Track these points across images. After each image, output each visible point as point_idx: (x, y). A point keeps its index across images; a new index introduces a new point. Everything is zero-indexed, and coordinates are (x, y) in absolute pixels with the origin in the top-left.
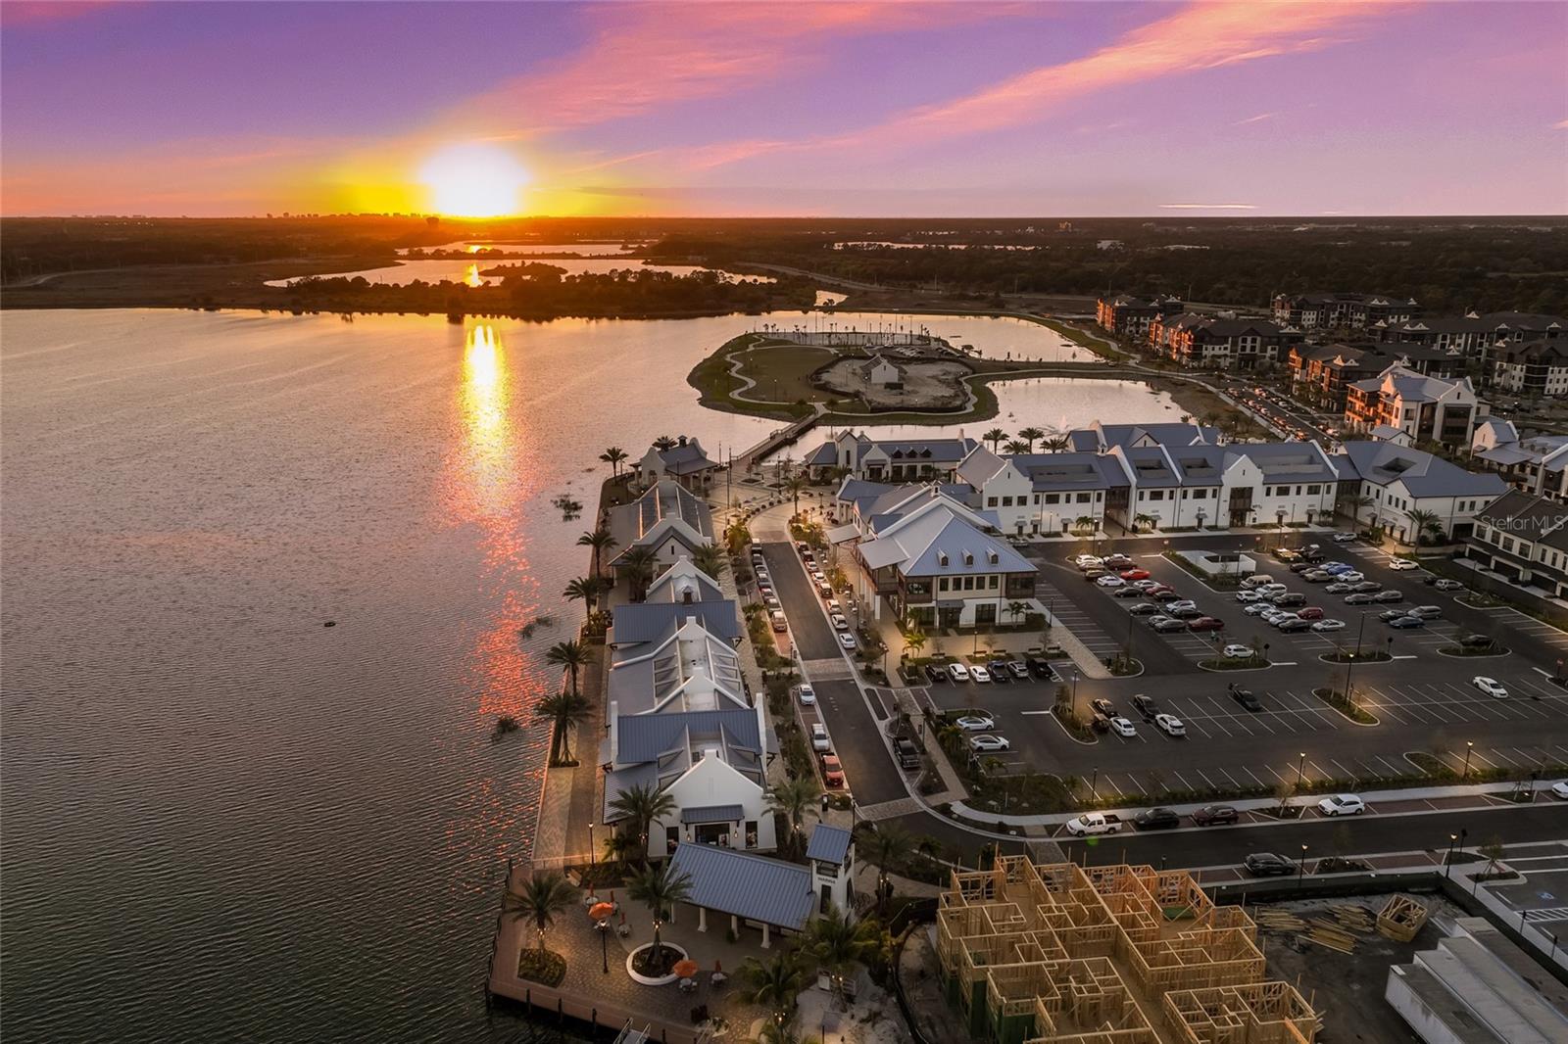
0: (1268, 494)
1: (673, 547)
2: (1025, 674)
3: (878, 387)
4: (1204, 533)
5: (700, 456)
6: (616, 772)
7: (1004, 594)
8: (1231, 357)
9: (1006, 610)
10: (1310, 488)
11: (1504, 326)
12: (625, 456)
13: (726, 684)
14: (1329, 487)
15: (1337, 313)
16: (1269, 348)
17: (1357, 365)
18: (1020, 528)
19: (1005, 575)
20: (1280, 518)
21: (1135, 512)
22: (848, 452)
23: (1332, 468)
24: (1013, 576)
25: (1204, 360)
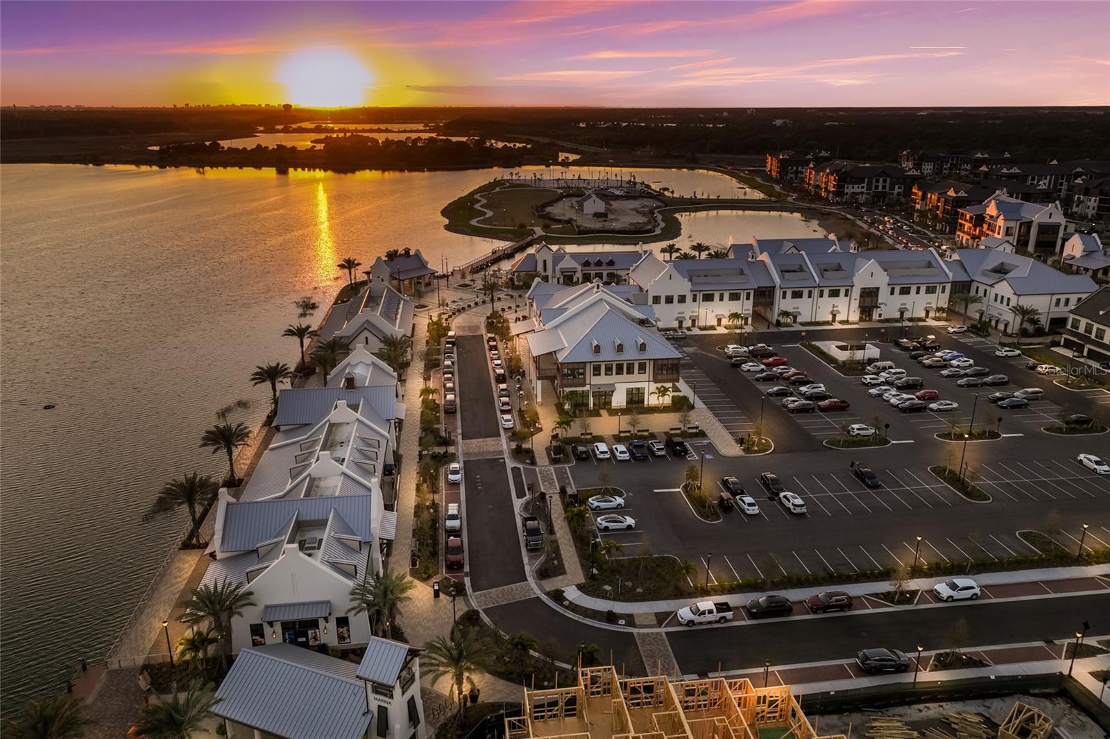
0: (892, 293)
1: (367, 338)
2: (663, 453)
3: (588, 216)
4: (837, 326)
5: (423, 265)
6: (221, 560)
7: (651, 379)
8: (867, 194)
9: (654, 393)
10: (928, 288)
11: (1079, 170)
12: (359, 264)
13: (360, 467)
14: (944, 288)
15: (949, 164)
16: (897, 186)
17: (966, 195)
18: (681, 323)
19: (652, 362)
20: (902, 313)
21: (779, 308)
22: (545, 261)
23: (947, 271)
24: (660, 362)
25: (845, 197)
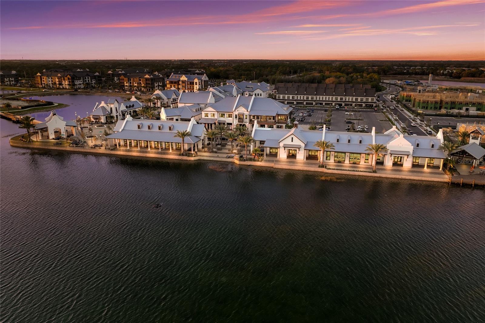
8: (83, 84)
16: (93, 80)
